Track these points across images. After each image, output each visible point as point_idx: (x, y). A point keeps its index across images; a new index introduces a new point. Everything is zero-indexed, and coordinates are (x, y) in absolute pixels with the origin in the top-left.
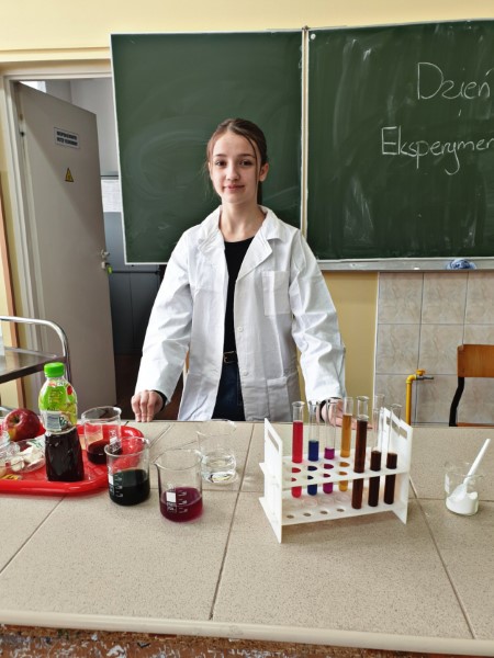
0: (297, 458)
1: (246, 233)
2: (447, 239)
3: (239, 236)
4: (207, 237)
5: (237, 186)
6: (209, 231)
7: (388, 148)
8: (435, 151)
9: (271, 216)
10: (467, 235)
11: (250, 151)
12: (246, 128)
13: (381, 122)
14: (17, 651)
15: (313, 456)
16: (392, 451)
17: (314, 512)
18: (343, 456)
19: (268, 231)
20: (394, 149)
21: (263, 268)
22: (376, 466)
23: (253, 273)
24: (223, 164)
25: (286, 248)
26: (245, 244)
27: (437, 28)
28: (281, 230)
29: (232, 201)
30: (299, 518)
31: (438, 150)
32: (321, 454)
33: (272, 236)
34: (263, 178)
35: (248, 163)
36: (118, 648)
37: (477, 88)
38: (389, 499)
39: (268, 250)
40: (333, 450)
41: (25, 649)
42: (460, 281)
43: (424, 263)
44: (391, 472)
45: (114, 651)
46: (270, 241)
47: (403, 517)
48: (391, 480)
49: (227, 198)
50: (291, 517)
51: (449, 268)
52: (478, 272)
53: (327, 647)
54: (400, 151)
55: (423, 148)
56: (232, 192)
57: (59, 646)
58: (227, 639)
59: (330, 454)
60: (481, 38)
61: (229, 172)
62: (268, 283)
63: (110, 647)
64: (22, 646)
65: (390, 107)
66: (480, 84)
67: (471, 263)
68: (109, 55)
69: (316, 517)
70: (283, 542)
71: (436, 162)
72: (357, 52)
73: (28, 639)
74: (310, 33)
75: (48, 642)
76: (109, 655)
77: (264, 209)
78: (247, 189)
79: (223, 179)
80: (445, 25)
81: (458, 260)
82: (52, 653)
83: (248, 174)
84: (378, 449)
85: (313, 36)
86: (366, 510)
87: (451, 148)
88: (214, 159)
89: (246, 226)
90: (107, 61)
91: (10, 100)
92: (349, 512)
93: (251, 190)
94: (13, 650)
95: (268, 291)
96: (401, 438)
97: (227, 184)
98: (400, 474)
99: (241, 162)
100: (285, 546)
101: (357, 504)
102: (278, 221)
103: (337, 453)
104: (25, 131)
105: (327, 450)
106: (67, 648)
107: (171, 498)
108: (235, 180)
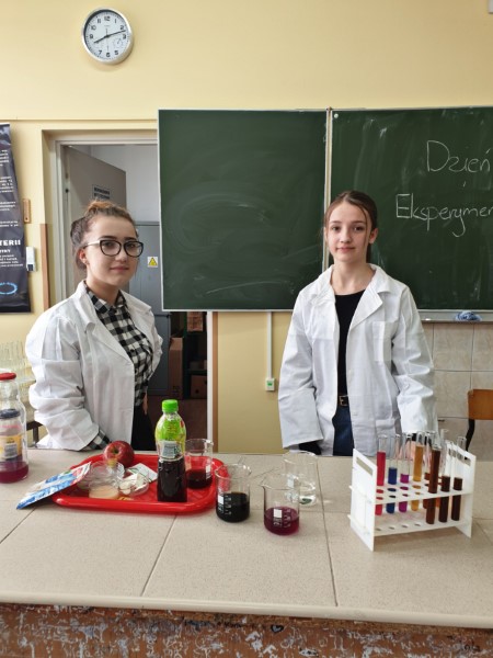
0: (380, 482)
1: (356, 288)
2: (455, 293)
3: (350, 290)
4: (319, 292)
5: (349, 247)
6: (322, 287)
7: (402, 212)
8: (443, 216)
9: (380, 272)
10: (473, 291)
11: (362, 218)
12: (360, 199)
13: (396, 189)
14: (169, 639)
15: (392, 481)
16: (458, 476)
17: (398, 526)
18: (415, 480)
19: (378, 285)
20: (408, 213)
21: (373, 318)
22: (446, 488)
23: (363, 324)
24: (338, 229)
25: (396, 300)
26: (357, 297)
27: (444, 113)
28: (391, 285)
29: (344, 261)
30: (386, 531)
31: (447, 215)
32: (398, 479)
33: (382, 289)
34: (372, 241)
35: (359, 229)
36: (255, 633)
37: (478, 165)
38: (456, 516)
39: (379, 302)
40: (408, 476)
41: (176, 636)
42: (467, 331)
43: (435, 315)
44: (457, 493)
45: (251, 636)
46: (380, 294)
47: (468, 532)
48: (457, 499)
49: (339, 257)
50: (379, 530)
51: (457, 319)
52: (483, 323)
53: (433, 627)
54: (412, 215)
55: (433, 213)
56: (344, 253)
57: (206, 633)
58: (353, 621)
59: (405, 479)
60: (482, 122)
61: (343, 235)
62: (377, 332)
63: (249, 633)
64: (174, 633)
65: (403, 177)
66: (481, 161)
67: (477, 316)
68: (156, 126)
69: (398, 530)
70: (375, 549)
71: (445, 225)
72: (375, 130)
73: (181, 626)
74: (334, 113)
75: (197, 629)
76: (247, 639)
77: (373, 266)
78: (357, 250)
79: (337, 241)
80: (451, 111)
81: (465, 312)
82: (199, 638)
83: (359, 238)
84: (447, 474)
85: (336, 116)
86: (438, 525)
87: (458, 214)
88: (331, 225)
89: (356, 281)
90: (155, 131)
91: (59, 161)
92: (425, 527)
93: (361, 252)
94: (166, 637)
95: (377, 339)
96: (465, 466)
97: (340, 245)
98: (465, 495)
99: (354, 227)
100: (377, 553)
101: (430, 520)
102: (387, 277)
103: (411, 478)
104: (69, 188)
105: (402, 475)
106: (213, 634)
107: (278, 514)
108: (348, 242)
